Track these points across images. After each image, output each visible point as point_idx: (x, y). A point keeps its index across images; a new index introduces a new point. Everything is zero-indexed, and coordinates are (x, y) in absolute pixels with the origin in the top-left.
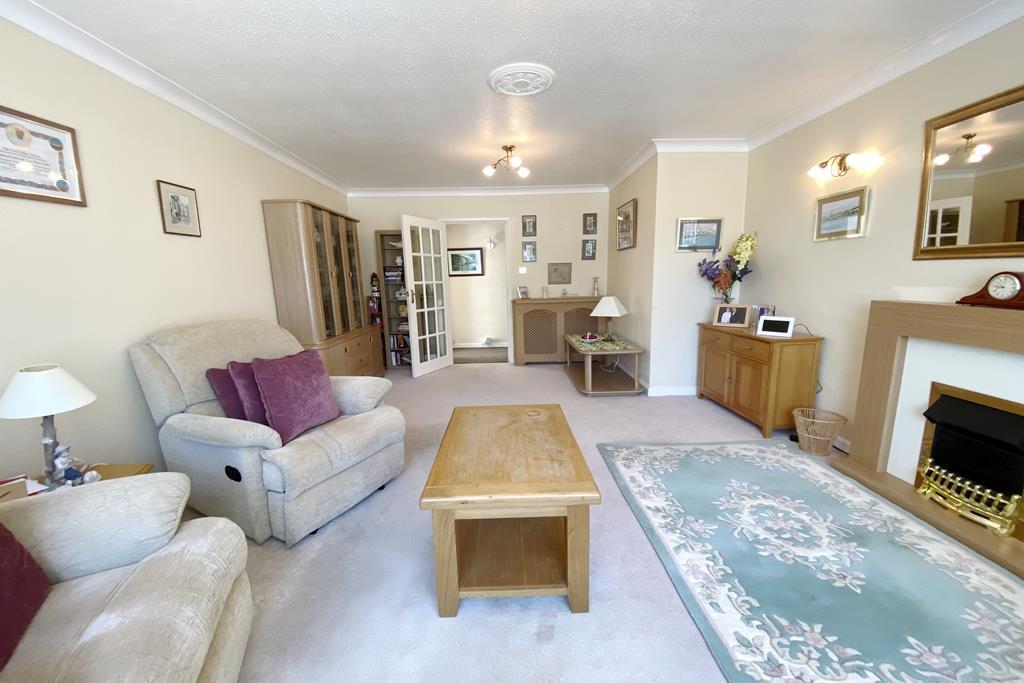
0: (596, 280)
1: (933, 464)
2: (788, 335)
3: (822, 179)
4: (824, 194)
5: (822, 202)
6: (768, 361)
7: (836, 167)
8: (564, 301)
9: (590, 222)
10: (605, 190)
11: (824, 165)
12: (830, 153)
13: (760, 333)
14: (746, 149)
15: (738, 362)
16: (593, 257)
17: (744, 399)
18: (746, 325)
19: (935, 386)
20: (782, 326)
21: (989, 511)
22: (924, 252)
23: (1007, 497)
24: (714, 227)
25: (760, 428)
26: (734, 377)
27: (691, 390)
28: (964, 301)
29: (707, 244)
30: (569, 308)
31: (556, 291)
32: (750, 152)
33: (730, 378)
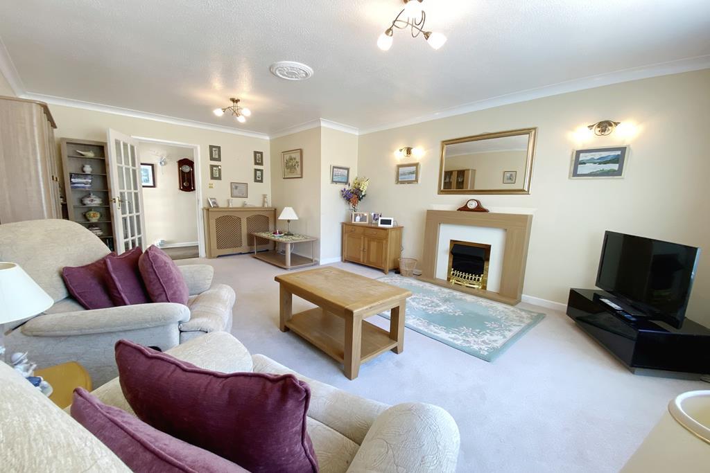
0: (265, 196)
1: (454, 270)
2: (391, 226)
3: (399, 156)
4: (399, 163)
5: (399, 166)
6: (386, 238)
7: (406, 152)
8: (244, 209)
9: (258, 158)
10: (268, 138)
11: (401, 150)
12: (403, 146)
13: (380, 225)
14: (357, 134)
15: (368, 241)
16: (261, 181)
17: (373, 258)
18: (367, 222)
19: (452, 241)
20: (388, 222)
21: (474, 282)
22: (442, 191)
23: (480, 276)
24: (346, 171)
25: (382, 271)
26: (366, 247)
27: (338, 259)
28: (459, 210)
29: (343, 181)
30: (250, 215)
31: (237, 203)
32: (359, 136)
33: (364, 249)
